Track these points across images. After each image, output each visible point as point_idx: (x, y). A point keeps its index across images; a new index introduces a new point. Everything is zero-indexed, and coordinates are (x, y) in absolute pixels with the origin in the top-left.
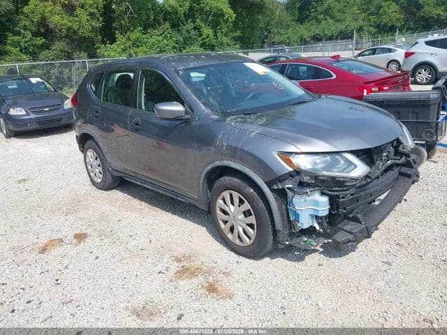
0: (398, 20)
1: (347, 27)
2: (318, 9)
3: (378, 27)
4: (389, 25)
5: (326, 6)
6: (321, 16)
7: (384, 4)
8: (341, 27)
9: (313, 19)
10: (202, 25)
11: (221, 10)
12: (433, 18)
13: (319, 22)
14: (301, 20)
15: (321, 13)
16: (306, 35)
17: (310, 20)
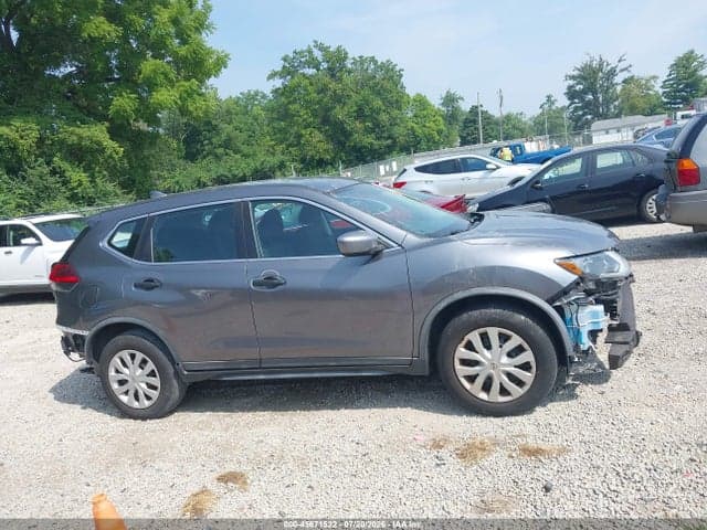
0: (326, 151)
1: (262, 163)
2: (214, 140)
3: (303, 161)
4: (317, 158)
5: (224, 137)
6: (220, 151)
7: (303, 132)
8: (254, 164)
9: (208, 154)
10: (65, 165)
11: (99, 143)
12: (365, 147)
13: (217, 157)
14: (191, 157)
15: (220, 146)
16: (205, 177)
17: (204, 157)
